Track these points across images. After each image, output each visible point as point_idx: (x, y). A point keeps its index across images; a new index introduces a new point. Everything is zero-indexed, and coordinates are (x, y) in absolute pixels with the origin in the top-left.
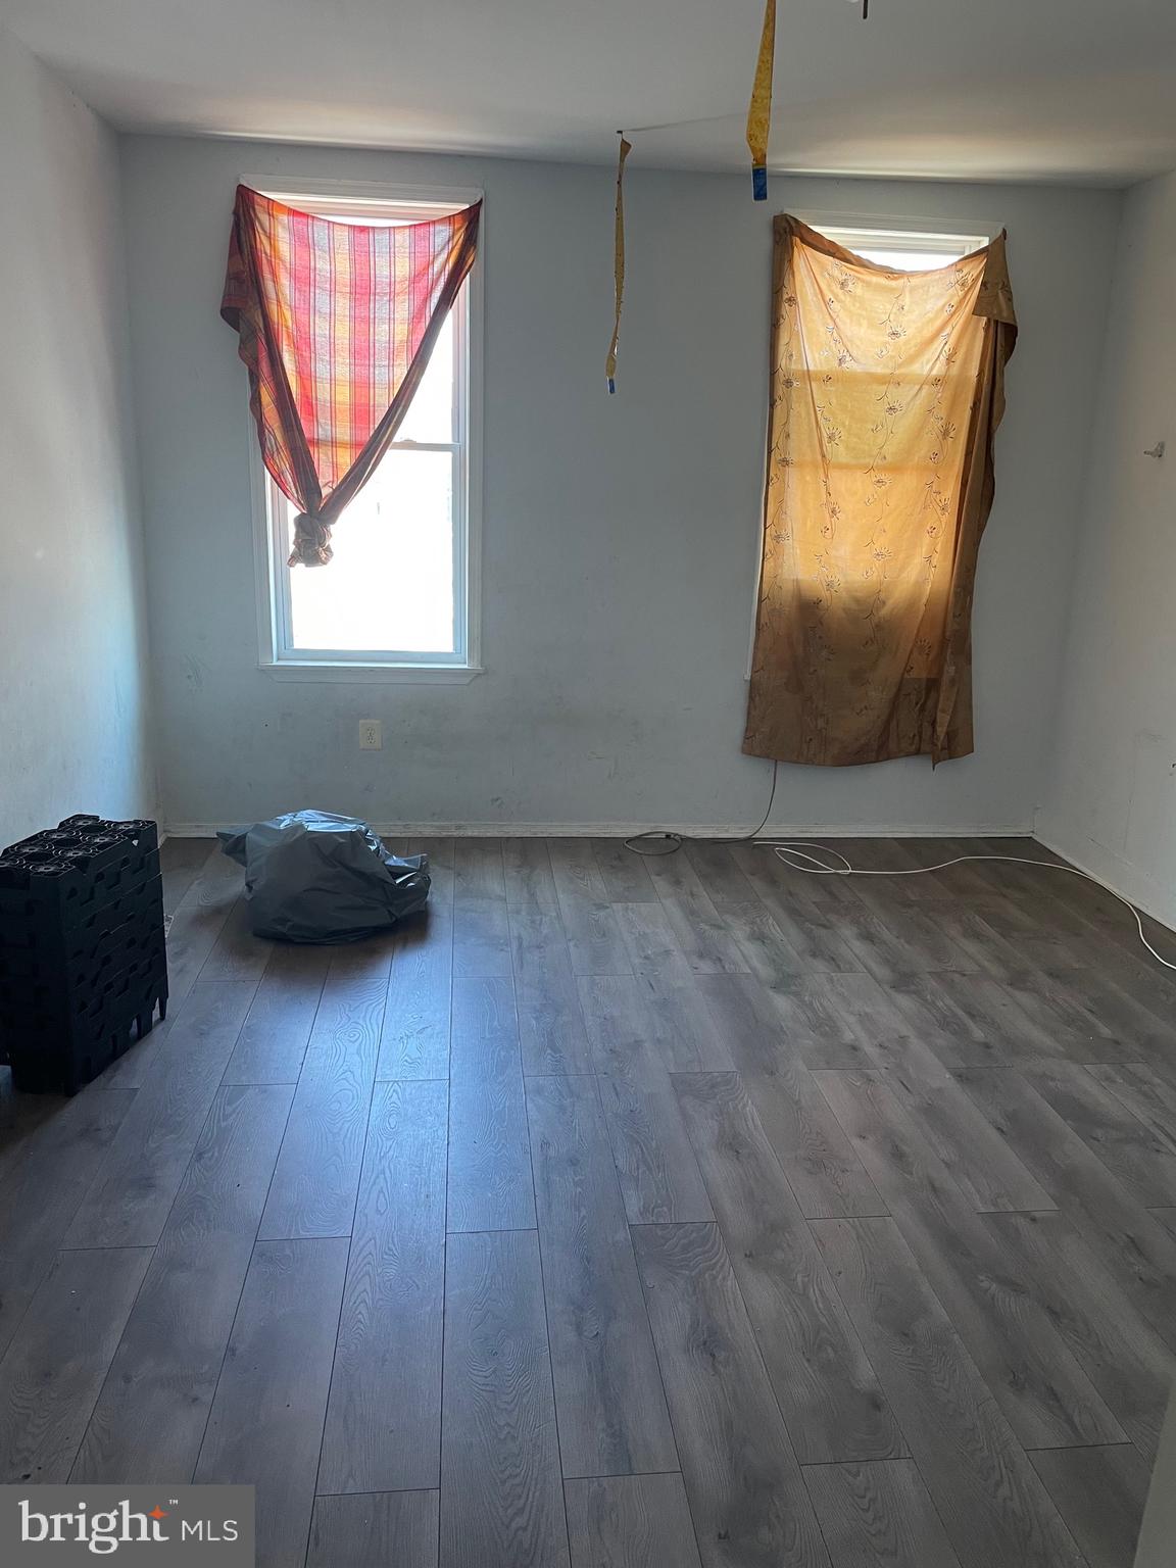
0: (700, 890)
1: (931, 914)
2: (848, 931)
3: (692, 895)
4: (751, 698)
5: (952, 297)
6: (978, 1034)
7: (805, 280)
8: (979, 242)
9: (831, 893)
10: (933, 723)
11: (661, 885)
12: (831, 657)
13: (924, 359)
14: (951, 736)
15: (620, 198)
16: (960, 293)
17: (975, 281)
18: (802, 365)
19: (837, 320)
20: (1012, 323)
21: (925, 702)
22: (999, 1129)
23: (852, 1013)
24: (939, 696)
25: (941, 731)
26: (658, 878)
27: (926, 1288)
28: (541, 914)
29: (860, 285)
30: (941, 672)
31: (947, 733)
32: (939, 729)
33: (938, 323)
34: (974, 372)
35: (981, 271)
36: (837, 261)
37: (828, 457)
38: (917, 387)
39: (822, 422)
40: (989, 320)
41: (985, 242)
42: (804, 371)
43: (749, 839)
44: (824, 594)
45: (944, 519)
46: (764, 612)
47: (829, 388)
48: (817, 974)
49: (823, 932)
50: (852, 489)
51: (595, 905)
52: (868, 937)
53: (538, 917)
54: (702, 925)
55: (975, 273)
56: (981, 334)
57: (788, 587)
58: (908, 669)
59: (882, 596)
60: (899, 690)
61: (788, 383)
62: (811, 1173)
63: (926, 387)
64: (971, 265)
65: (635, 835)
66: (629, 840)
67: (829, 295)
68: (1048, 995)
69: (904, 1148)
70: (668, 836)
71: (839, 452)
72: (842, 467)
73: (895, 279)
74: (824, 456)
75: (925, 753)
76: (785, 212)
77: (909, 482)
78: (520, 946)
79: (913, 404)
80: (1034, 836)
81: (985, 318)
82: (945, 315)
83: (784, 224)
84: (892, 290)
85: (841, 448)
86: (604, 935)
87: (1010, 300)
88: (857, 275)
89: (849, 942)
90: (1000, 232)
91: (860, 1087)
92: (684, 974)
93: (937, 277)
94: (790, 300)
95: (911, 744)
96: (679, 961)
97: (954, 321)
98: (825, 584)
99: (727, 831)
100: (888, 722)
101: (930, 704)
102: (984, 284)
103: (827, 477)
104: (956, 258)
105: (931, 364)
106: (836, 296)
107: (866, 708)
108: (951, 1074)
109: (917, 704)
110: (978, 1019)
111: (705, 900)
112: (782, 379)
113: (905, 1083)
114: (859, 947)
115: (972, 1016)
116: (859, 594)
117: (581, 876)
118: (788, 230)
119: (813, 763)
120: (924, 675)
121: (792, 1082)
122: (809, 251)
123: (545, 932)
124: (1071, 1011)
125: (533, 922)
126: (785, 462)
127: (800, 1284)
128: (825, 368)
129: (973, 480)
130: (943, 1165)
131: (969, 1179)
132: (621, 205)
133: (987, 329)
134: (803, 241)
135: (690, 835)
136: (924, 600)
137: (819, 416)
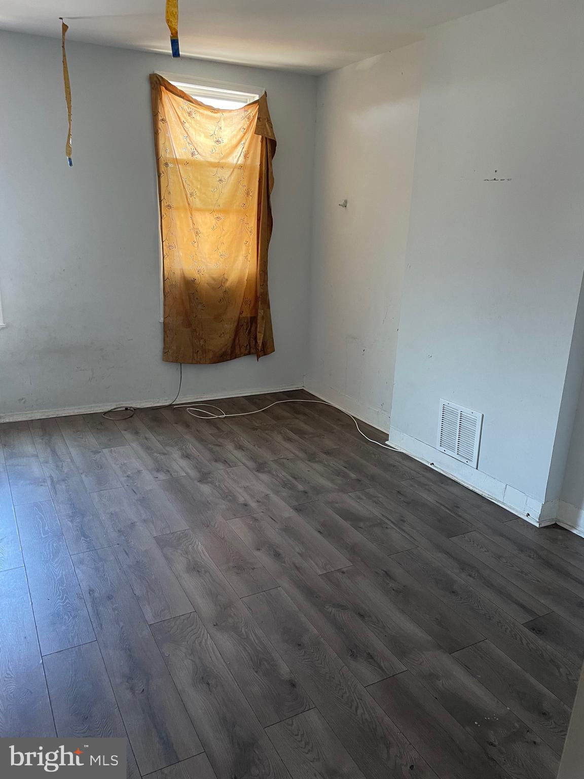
0: (150, 435)
1: (267, 432)
2: (230, 446)
3: (146, 439)
4: (165, 331)
5: (244, 124)
6: (301, 487)
7: (169, 110)
8: (254, 97)
9: (218, 428)
10: (256, 339)
11: (128, 436)
12: (204, 308)
13: (234, 155)
14: (264, 344)
15: (64, 56)
16: (248, 123)
17: (254, 117)
18: (173, 155)
19: (188, 132)
20: (274, 139)
21: (250, 328)
22: (319, 532)
23: (241, 488)
24: (257, 325)
25: (260, 342)
26: (125, 432)
27: (304, 619)
28: (61, 461)
29: (199, 116)
30: (257, 312)
31: (262, 343)
32: (258, 341)
33: (239, 137)
34: (258, 163)
35: (256, 113)
36: (185, 101)
37: (191, 205)
38: (232, 170)
39: (186, 186)
40: (262, 137)
41: (257, 97)
42: (174, 159)
43: (171, 405)
44: (197, 276)
45: (251, 237)
46: (167, 286)
47: (187, 168)
48: (219, 470)
49: (218, 448)
50: (205, 222)
51: (92, 452)
52: (240, 447)
53: (61, 463)
54: (155, 454)
55: (254, 113)
56: (260, 144)
57: (178, 273)
58: (241, 313)
59: (226, 276)
60: (238, 324)
61: (166, 164)
62: (238, 574)
63: (236, 170)
64: (252, 108)
65: (108, 410)
66: (105, 413)
67: (183, 119)
68: (326, 463)
69: (279, 550)
70: (126, 409)
71: (196, 202)
72: (199, 210)
73: (215, 113)
74: (189, 204)
75: (253, 354)
76: (155, 73)
77: (232, 218)
78: (52, 481)
79: (229, 178)
80: (304, 389)
81: (261, 136)
82: (241, 133)
83: (155, 79)
84: (215, 118)
85: (197, 200)
86: (101, 468)
87: (272, 128)
88: (196, 109)
89: (231, 452)
90: (263, 93)
91: (251, 524)
92: (150, 482)
93: (236, 113)
94: (163, 120)
95: (246, 350)
96: (147, 476)
97: (246, 137)
98: (197, 271)
99: (158, 402)
100: (234, 340)
101: (253, 329)
102: (258, 118)
103: (192, 215)
104: (244, 105)
105: (236, 158)
106: (187, 120)
107: (223, 333)
108: (292, 508)
109: (247, 329)
110: (298, 479)
111: (154, 441)
112: (163, 162)
113: (273, 518)
114: (238, 453)
115: (295, 478)
116: (214, 276)
117: (81, 436)
118: (158, 82)
119: (200, 363)
120: (249, 315)
121: (219, 529)
122: (170, 94)
123: (65, 471)
124: (338, 469)
125: (57, 466)
126: (169, 206)
127: (244, 633)
128: (185, 157)
129: (263, 217)
130: (298, 555)
131: (312, 559)
132: (66, 59)
133: (262, 142)
134: (166, 89)
135: (138, 407)
136: (246, 278)
137: (184, 183)
